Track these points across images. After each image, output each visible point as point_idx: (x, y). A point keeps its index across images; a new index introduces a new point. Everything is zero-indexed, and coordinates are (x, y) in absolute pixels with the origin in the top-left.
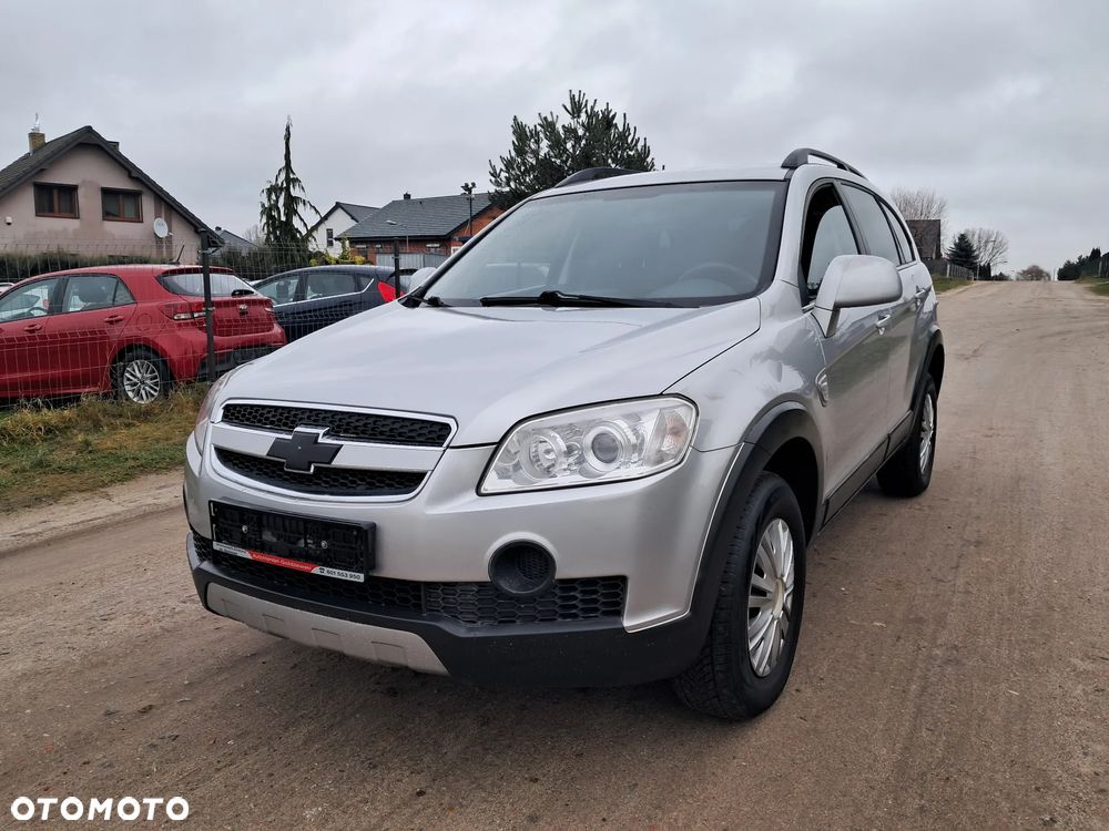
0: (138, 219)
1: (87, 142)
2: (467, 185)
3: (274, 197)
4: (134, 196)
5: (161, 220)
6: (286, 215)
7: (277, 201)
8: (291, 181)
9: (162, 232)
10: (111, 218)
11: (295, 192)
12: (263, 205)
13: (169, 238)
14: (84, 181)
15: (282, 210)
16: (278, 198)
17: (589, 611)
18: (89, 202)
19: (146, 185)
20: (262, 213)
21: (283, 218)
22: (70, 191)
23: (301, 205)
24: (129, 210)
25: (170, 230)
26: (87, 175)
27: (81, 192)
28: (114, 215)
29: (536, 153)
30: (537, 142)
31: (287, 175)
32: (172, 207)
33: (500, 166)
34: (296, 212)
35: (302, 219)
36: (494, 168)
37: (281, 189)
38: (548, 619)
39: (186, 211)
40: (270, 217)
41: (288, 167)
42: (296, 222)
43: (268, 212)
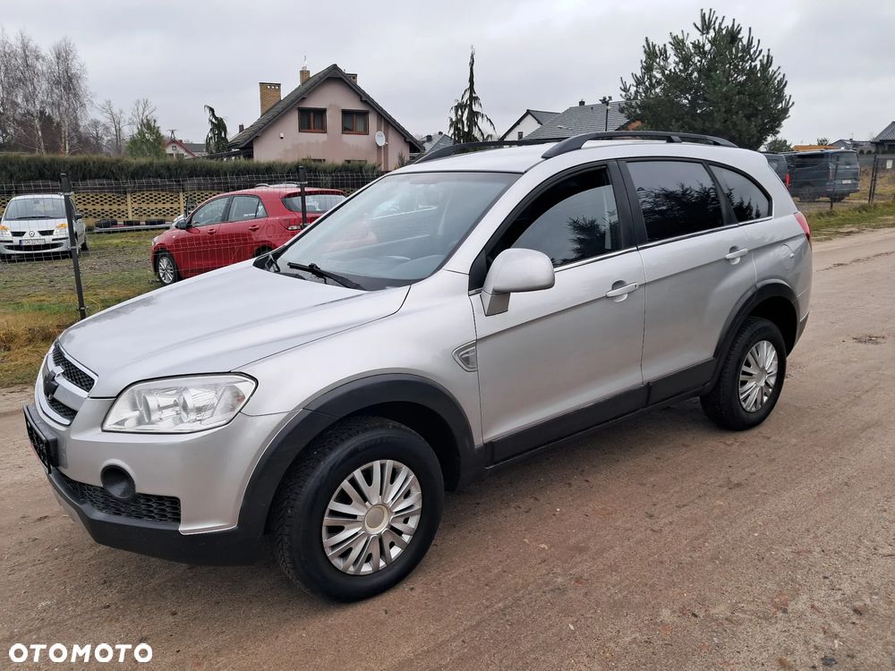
0: (366, 132)
1: (334, 77)
2: (605, 99)
3: (460, 113)
4: (364, 114)
5: (381, 133)
6: (469, 127)
7: (462, 116)
8: (473, 99)
9: (382, 142)
10: (347, 132)
11: (476, 108)
12: (451, 119)
13: (386, 146)
14: (331, 105)
15: (465, 123)
16: (463, 113)
17: (163, 516)
18: (334, 121)
19: (371, 106)
20: (451, 126)
21: (466, 130)
22: (321, 113)
23: (480, 118)
24: (360, 127)
25: (387, 140)
26: (333, 101)
27: (328, 114)
28: (349, 130)
29: (663, 69)
30: (666, 59)
31: (471, 93)
32: (389, 123)
33: (630, 81)
34: (476, 124)
35: (480, 130)
36: (624, 84)
37: (466, 106)
38: (139, 517)
39: (399, 125)
40: (457, 129)
41: (471, 88)
42: (476, 133)
43: (455, 124)
